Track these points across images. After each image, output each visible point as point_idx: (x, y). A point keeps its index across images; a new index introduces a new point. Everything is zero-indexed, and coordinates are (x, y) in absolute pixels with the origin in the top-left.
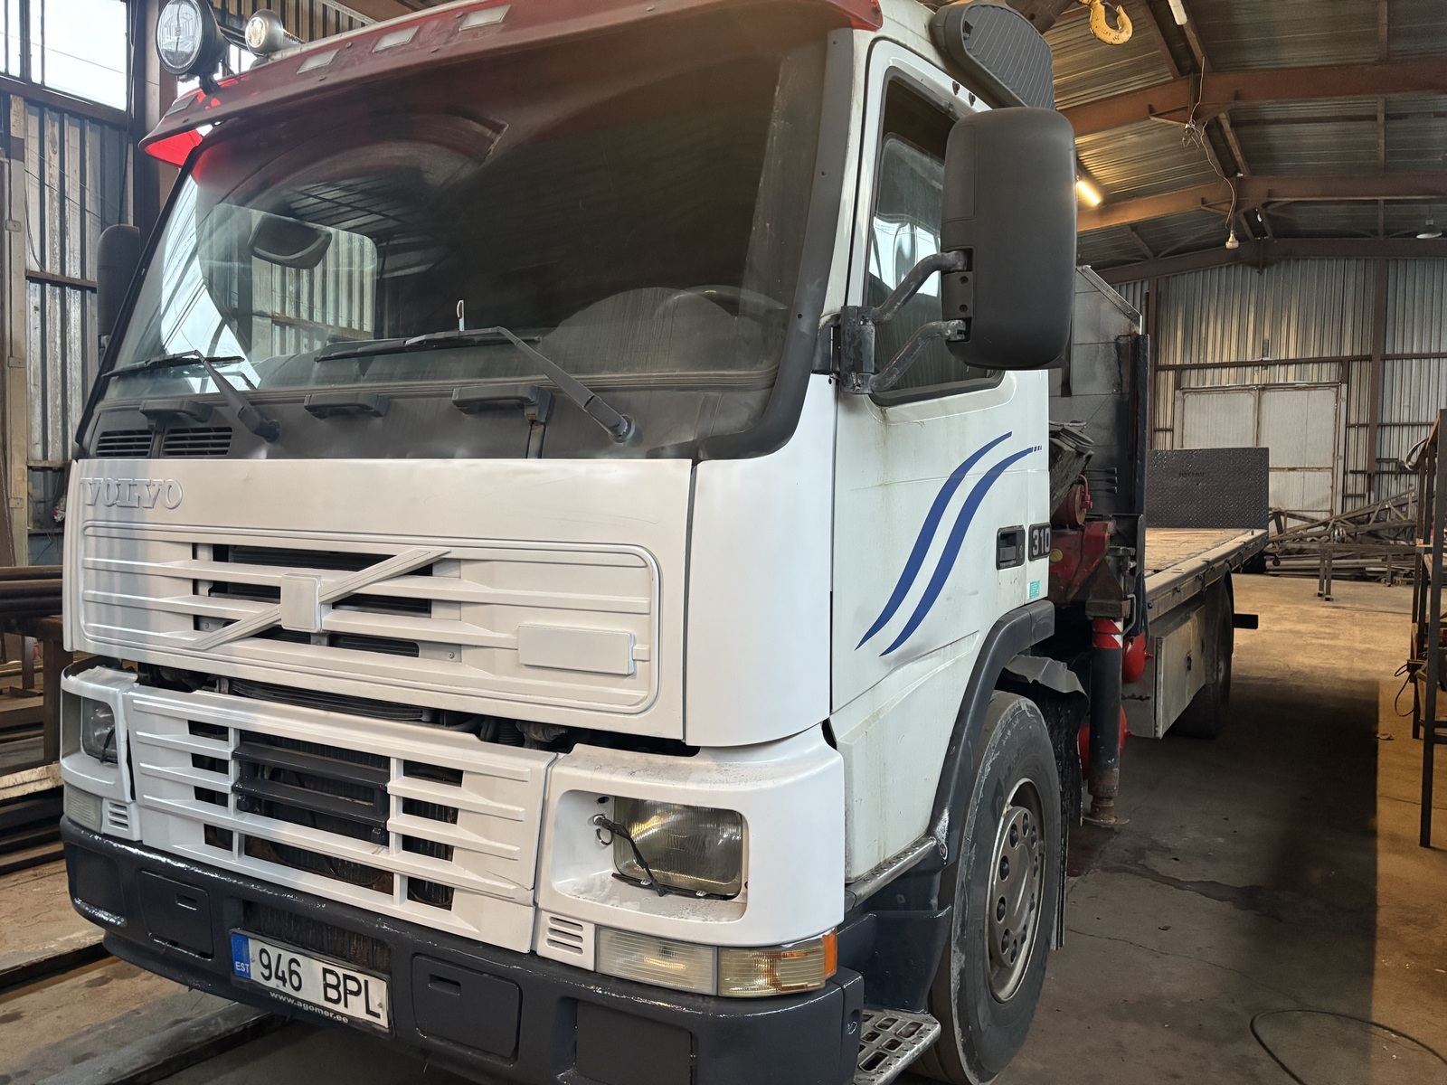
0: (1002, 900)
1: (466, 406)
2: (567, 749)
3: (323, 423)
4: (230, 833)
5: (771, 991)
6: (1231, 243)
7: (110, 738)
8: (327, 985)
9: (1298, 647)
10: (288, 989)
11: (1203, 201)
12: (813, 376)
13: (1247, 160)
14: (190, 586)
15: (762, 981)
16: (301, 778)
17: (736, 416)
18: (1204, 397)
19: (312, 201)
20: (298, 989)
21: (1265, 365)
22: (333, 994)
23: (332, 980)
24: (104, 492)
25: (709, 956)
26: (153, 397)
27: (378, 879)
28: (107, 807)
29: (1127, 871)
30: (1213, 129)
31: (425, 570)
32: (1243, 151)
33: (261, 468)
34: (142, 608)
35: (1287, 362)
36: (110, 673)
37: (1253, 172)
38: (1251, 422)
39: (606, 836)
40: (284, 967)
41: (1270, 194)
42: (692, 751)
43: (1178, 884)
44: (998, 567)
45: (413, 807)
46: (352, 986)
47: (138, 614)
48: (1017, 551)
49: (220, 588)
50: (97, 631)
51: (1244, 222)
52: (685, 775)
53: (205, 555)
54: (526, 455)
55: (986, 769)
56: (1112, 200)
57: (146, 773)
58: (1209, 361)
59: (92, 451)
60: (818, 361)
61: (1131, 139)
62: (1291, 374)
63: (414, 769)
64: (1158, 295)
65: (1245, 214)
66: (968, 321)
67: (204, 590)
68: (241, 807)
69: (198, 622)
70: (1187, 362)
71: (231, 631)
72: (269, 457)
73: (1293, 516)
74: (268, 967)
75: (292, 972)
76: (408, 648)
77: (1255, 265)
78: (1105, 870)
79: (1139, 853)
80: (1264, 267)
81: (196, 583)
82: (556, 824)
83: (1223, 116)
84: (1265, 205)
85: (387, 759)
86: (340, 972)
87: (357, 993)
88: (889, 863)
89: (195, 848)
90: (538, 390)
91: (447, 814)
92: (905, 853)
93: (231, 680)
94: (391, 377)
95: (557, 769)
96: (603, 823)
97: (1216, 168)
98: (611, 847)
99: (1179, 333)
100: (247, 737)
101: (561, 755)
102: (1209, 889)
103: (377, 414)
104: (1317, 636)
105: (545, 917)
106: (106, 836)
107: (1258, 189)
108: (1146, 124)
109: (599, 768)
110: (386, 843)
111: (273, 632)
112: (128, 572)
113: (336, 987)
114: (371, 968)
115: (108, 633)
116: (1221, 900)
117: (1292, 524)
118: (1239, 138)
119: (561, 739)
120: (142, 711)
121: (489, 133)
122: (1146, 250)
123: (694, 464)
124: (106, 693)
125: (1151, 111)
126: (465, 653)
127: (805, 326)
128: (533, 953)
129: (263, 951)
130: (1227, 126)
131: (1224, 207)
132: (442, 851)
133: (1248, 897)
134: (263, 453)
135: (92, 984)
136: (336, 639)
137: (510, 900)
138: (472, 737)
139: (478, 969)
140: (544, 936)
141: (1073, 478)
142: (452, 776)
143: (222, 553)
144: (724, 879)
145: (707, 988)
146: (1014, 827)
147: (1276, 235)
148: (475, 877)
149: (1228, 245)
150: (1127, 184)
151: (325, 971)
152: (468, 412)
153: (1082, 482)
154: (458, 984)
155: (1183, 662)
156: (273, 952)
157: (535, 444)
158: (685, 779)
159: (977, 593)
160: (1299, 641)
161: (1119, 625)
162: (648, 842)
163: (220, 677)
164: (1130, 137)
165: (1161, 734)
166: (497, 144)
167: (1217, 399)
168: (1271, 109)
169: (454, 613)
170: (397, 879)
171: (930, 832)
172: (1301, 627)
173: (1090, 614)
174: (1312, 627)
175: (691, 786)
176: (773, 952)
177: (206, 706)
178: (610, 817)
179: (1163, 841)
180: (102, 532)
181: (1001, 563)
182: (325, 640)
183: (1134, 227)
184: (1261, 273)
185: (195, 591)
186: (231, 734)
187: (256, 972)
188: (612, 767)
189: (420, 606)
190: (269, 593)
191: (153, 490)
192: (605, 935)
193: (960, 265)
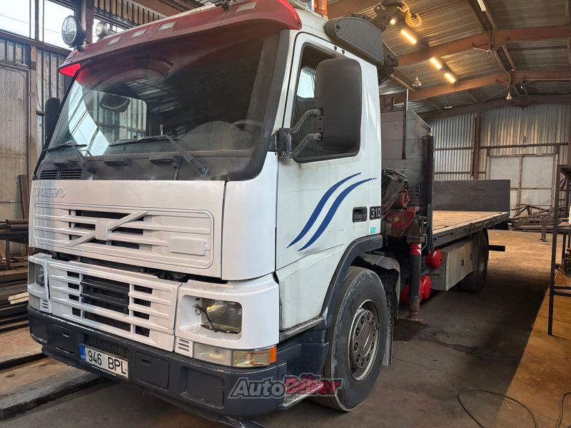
0: (357, 344)
1: (154, 162)
2: (186, 282)
3: (110, 168)
4: (80, 310)
5: (251, 366)
6: (509, 97)
7: (43, 278)
8: (109, 363)
9: (525, 260)
10: (97, 365)
11: (497, 81)
12: (268, 152)
13: (515, 64)
14: (68, 224)
15: (248, 362)
16: (104, 292)
17: (241, 166)
18: (499, 160)
19: (136, 84)
20: (100, 364)
21: (524, 146)
22: (111, 366)
23: (111, 361)
24: (41, 192)
25: (229, 353)
26: (60, 159)
27: (125, 326)
28: (41, 301)
29: (427, 340)
30: (500, 51)
31: (141, 219)
32: (513, 61)
33: (90, 184)
34: (53, 232)
35: (534, 145)
36: (43, 255)
37: (518, 69)
38: (518, 169)
39: (198, 312)
40: (96, 357)
41: (525, 78)
42: (225, 282)
43: (445, 345)
44: (354, 221)
45: (137, 301)
46: (117, 363)
47: (52, 234)
48: (363, 216)
49: (78, 225)
50: (39, 240)
51: (515, 89)
52: (222, 290)
53: (73, 213)
54: (173, 179)
55: (348, 295)
56: (460, 80)
57: (54, 290)
58: (501, 145)
59: (39, 177)
60: (270, 147)
61: (467, 56)
62: (535, 150)
63: (137, 288)
64: (481, 118)
65: (516, 85)
66: (322, 133)
67: (73, 226)
68: (83, 301)
69: (71, 237)
70: (492, 145)
71: (80, 240)
72: (93, 179)
73: (535, 208)
74: (91, 357)
75: (99, 359)
76: (136, 246)
77: (520, 106)
78: (419, 339)
79: (435, 334)
80: (525, 106)
81: (70, 223)
82: (181, 306)
83: (503, 47)
84: (524, 82)
85: (129, 284)
86: (114, 358)
87: (119, 366)
88: (301, 324)
89: (69, 315)
90: (177, 157)
91: (147, 303)
92: (309, 321)
93: (82, 257)
94: (133, 152)
95: (181, 288)
96: (198, 307)
97: (502, 67)
98: (201, 316)
99: (489, 134)
100: (86, 277)
101: (184, 283)
102: (457, 347)
103: (127, 165)
104: (535, 255)
105: (178, 339)
106: (41, 311)
107: (520, 76)
108: (471, 50)
109: (194, 288)
110: (128, 314)
111: (94, 241)
112: (48, 219)
113: (112, 364)
114: (124, 357)
115: (43, 241)
116: (461, 351)
117: (534, 211)
118: (511, 56)
119: (184, 278)
120: (52, 267)
121: (169, 66)
122: (476, 100)
123: (226, 183)
124: (41, 262)
125: (474, 45)
126: (153, 248)
127: (266, 135)
128: (174, 351)
129: (90, 351)
130: (505, 51)
131: (506, 83)
132: (146, 316)
133: (472, 351)
134: (91, 178)
135: (40, 366)
136: (114, 243)
137: (166, 333)
138: (156, 277)
139: (157, 357)
140: (177, 346)
141: (400, 190)
142: (149, 290)
143: (79, 213)
144: (237, 327)
145: (229, 364)
146: (363, 317)
147: (529, 94)
148: (155, 325)
149: (508, 98)
150: (466, 74)
151: (109, 358)
152: (156, 164)
153: (405, 192)
154: (149, 362)
155: (461, 263)
156: (93, 351)
157: (176, 175)
158: (222, 292)
159: (342, 230)
160: (527, 257)
161: (420, 246)
162: (212, 313)
163: (78, 256)
164: (466, 55)
165: (447, 289)
166: (172, 70)
167: (504, 161)
168: (524, 44)
169: (149, 234)
170: (132, 326)
171: (321, 315)
172: (530, 252)
173: (408, 242)
174: (534, 252)
175: (223, 294)
176: (251, 352)
177: (73, 266)
178: (200, 305)
179: (445, 330)
180: (40, 205)
181: (354, 220)
182: (110, 243)
183: (470, 91)
184: (523, 109)
185: (70, 226)
186: (80, 275)
187: (88, 359)
188: (199, 287)
189: (139, 232)
190: (92, 227)
191: (57, 191)
192: (196, 345)
193: (319, 114)
